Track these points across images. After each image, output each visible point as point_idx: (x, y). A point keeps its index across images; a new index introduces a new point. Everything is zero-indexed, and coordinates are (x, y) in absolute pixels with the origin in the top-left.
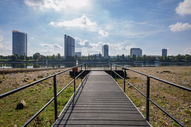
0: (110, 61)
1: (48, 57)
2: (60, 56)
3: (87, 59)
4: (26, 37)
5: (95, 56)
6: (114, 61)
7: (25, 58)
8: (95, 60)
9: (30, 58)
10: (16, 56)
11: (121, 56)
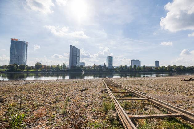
0: (115, 71)
1: (52, 67)
2: (65, 66)
3: (93, 69)
4: (26, 46)
5: (100, 66)
6: (118, 71)
7: (26, 68)
8: (101, 70)
9: (31, 68)
10: (15, 66)
11: (124, 66)
